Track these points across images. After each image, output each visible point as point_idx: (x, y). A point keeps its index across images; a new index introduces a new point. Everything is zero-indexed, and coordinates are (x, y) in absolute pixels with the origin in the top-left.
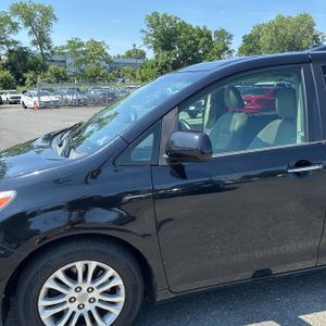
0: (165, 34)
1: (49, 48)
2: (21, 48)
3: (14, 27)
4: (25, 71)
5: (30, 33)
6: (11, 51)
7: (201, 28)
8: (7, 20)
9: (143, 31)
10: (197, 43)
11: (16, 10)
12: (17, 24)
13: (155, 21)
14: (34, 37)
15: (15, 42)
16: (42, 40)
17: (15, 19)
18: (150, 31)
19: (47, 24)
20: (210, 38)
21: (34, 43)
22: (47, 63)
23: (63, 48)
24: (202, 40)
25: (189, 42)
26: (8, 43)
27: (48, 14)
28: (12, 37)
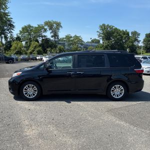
0: (107, 33)
1: (58, 38)
2: (47, 39)
3: (45, 30)
4: (48, 48)
5: (51, 33)
6: (43, 40)
7: (124, 30)
8: (43, 28)
9: (98, 32)
10: (122, 37)
11: (47, 23)
12: (46, 29)
13: (103, 27)
14: (52, 34)
15: (45, 36)
16: (55, 35)
17: (46, 27)
18: (101, 32)
19: (58, 29)
20: (129, 35)
21: (52, 37)
22: (56, 44)
23: (63, 38)
24: (124, 36)
25: (118, 37)
26: (42, 37)
27: (59, 25)
28: (44, 34)
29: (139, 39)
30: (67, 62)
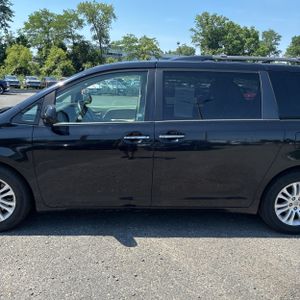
0: (212, 33)
1: (107, 42)
2: (83, 42)
3: (80, 24)
4: (85, 62)
5: (92, 29)
6: (75, 44)
7: (249, 28)
8: (75, 17)
9: (192, 30)
10: (243, 43)
11: (83, 8)
12: (82, 21)
13: (205, 20)
14: (95, 33)
15: (79, 37)
16: (101, 35)
17: (81, 17)
18: (199, 30)
19: (108, 22)
20: (257, 38)
21: (95, 38)
22: (104, 56)
23: (119, 43)
24: (248, 40)
25: (235, 42)
26: (73, 37)
27: (109, 12)
28: (78, 32)
29: (278, 48)
30: (125, 95)
